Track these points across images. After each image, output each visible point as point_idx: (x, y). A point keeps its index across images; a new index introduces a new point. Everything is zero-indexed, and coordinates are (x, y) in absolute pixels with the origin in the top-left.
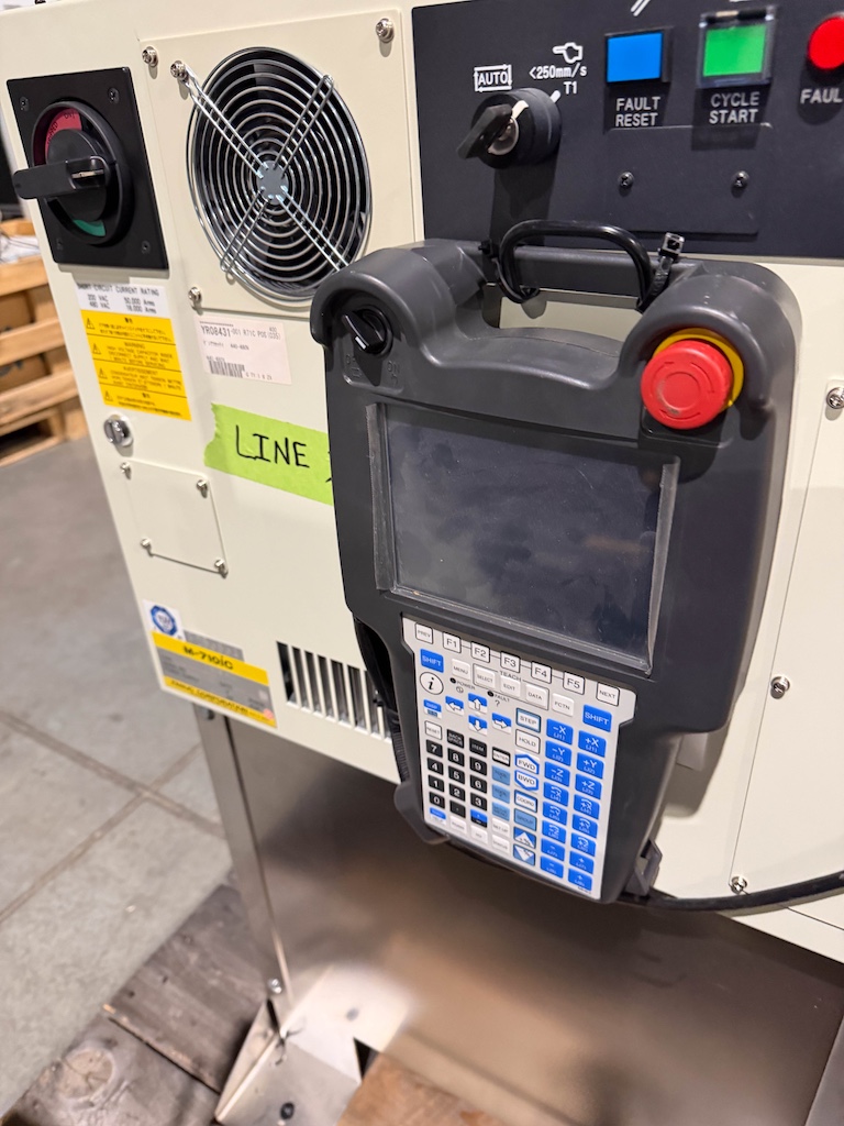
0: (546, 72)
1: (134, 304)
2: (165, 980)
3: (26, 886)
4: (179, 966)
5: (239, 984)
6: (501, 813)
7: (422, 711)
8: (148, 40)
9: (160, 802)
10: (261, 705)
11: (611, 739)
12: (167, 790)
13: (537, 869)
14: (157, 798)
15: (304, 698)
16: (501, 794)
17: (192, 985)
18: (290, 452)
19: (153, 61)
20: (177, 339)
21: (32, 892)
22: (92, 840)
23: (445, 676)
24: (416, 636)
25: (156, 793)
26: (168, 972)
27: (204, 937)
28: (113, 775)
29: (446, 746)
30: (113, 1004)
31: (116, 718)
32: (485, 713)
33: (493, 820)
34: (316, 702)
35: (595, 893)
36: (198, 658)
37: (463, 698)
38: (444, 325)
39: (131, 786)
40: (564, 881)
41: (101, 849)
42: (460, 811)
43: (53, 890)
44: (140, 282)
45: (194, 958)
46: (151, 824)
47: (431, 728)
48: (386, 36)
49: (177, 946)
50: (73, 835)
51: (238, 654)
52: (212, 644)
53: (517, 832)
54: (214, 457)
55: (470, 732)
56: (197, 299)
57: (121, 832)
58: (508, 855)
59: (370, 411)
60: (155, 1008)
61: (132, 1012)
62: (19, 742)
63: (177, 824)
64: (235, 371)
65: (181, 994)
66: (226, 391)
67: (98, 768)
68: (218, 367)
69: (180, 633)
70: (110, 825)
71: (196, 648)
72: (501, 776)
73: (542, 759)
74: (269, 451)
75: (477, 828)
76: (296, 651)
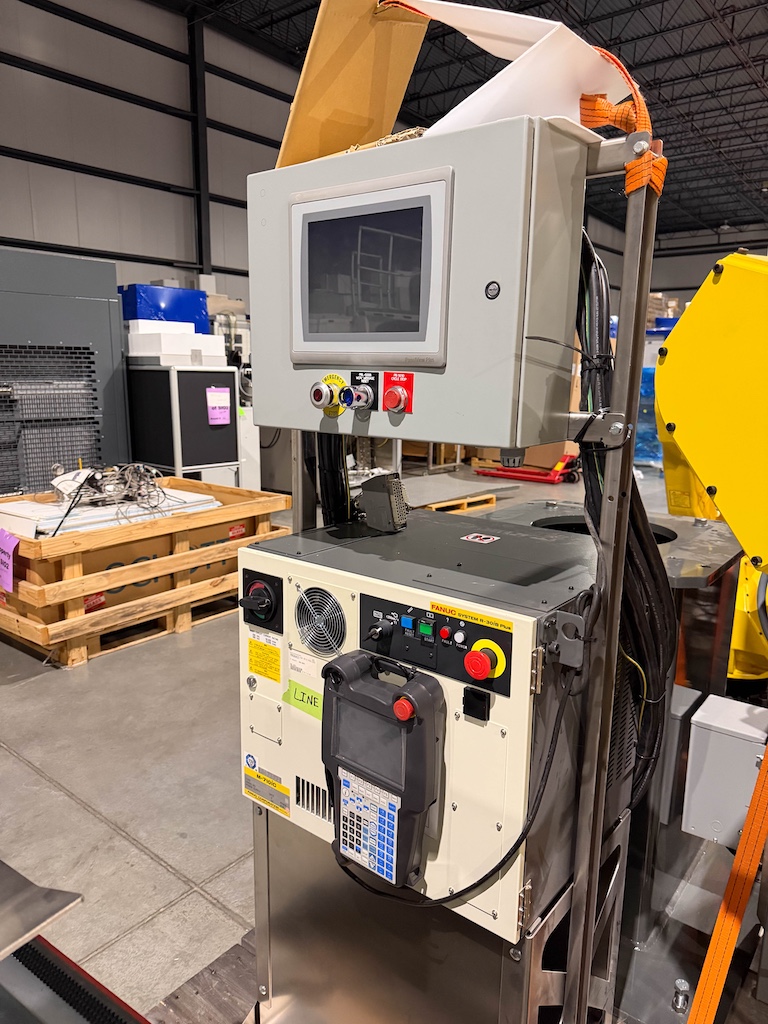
0: (389, 617)
1: (269, 641)
2: (197, 993)
3: (114, 936)
4: (206, 987)
5: (240, 1002)
6: (365, 847)
7: (342, 803)
8: (290, 574)
9: (204, 894)
10: (285, 806)
11: (396, 815)
12: (209, 887)
13: (376, 872)
14: (202, 892)
15: (303, 804)
16: (365, 838)
17: (212, 998)
18: (312, 701)
19: (290, 580)
20: (281, 655)
21: (117, 940)
22: (158, 912)
23: (350, 789)
24: (343, 774)
25: (201, 888)
26: (200, 990)
27: (222, 972)
28: (176, 873)
29: (349, 818)
30: (165, 1002)
31: (183, 835)
32: (361, 805)
33: (363, 850)
34: (308, 807)
35: (394, 882)
36: (262, 781)
37: (355, 799)
38: (356, 678)
39: (187, 881)
40: (384, 877)
41: (162, 919)
42: (352, 846)
43: (130, 939)
44: (272, 635)
45: (215, 983)
46: (196, 909)
47: (345, 811)
48: (353, 597)
49: (206, 975)
50: (146, 908)
51: (279, 780)
52: (269, 774)
53: (370, 855)
54: (286, 697)
55: (357, 812)
56: (290, 646)
57: (176, 910)
58: (367, 866)
59: (334, 699)
60: (189, 1008)
61: (176, 1008)
62: (119, 842)
63: (213, 910)
64: (299, 670)
65: (205, 1002)
66: (295, 676)
67: (168, 867)
68: (293, 668)
69: (257, 768)
70: (171, 904)
71: (262, 776)
72: (366, 831)
73: (377, 823)
74: (305, 699)
75: (357, 854)
76: (303, 781)
